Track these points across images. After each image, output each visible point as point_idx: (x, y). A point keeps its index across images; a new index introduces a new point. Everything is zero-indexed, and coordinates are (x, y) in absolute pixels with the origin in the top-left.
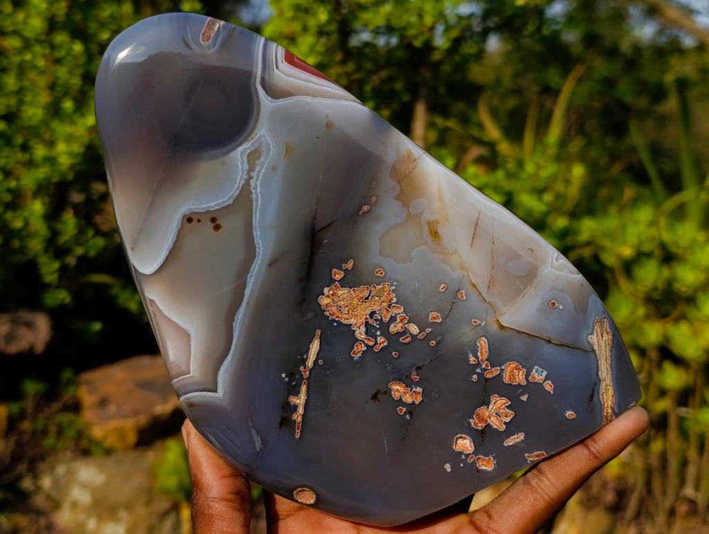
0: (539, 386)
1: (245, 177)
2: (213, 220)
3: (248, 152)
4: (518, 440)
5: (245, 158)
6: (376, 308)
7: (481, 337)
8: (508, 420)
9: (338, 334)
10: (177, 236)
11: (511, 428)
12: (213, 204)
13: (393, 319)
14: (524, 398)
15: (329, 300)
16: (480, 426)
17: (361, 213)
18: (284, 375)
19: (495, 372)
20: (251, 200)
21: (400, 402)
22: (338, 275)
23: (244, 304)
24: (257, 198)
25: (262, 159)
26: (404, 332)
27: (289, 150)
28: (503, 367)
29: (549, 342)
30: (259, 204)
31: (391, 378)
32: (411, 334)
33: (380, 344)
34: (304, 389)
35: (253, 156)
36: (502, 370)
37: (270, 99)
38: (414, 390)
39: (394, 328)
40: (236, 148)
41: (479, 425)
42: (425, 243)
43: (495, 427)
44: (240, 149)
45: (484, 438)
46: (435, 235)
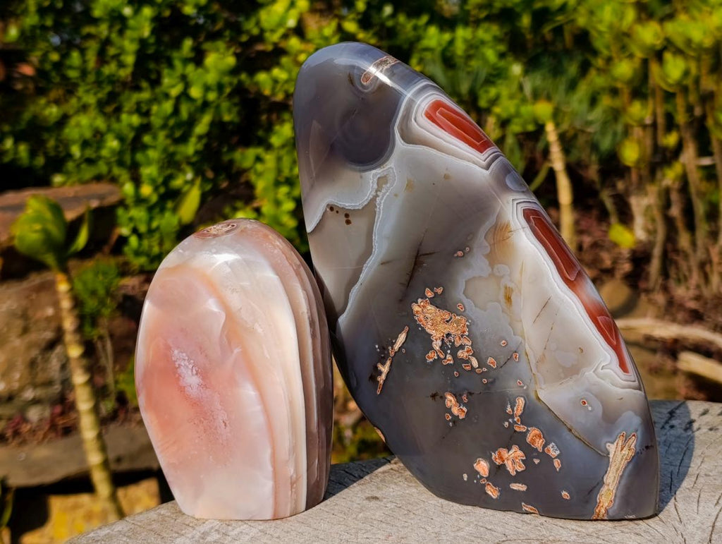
0: (550, 459)
1: (373, 193)
2: (347, 216)
3: (379, 176)
4: (521, 489)
5: (376, 180)
6: (452, 332)
7: (522, 396)
8: (520, 470)
9: (420, 337)
10: (323, 216)
11: (519, 477)
12: (348, 205)
13: (462, 347)
14: (537, 461)
15: (420, 309)
16: (498, 462)
17: (456, 255)
18: (377, 346)
19: (522, 429)
20: (375, 212)
21: (449, 410)
22: (429, 294)
23: (359, 283)
24: (380, 212)
25: (388, 185)
26: (468, 361)
27: (410, 186)
28: (529, 429)
29: (570, 430)
30: (381, 217)
31: (449, 390)
32: (471, 365)
33: (448, 360)
34: (388, 363)
35: (382, 181)
36: (528, 430)
37: (402, 142)
38: (461, 407)
39: (461, 354)
40: (370, 170)
41: (498, 460)
42: (499, 302)
43: (508, 469)
44: (374, 172)
45: (498, 471)
46: (508, 299)
